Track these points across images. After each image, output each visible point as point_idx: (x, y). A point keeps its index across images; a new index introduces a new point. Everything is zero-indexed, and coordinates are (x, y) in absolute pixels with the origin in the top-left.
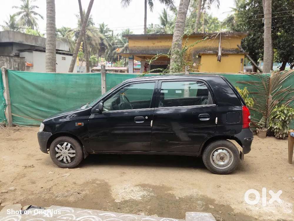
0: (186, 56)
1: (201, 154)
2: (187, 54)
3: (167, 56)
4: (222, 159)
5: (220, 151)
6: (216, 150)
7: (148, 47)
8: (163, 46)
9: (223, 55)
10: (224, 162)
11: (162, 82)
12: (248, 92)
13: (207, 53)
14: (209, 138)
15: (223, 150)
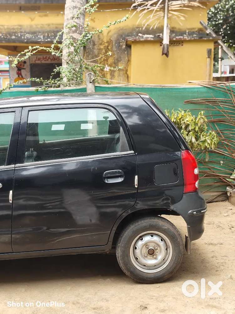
0: (101, 44)
1: (112, 248)
2: (103, 41)
3: (51, 52)
4: (152, 253)
5: (147, 239)
6: (140, 237)
7: (20, 26)
8: (53, 24)
9: (172, 42)
10: (156, 259)
11: (29, 111)
12: (206, 120)
13: (141, 40)
14: (125, 215)
15: (152, 236)
